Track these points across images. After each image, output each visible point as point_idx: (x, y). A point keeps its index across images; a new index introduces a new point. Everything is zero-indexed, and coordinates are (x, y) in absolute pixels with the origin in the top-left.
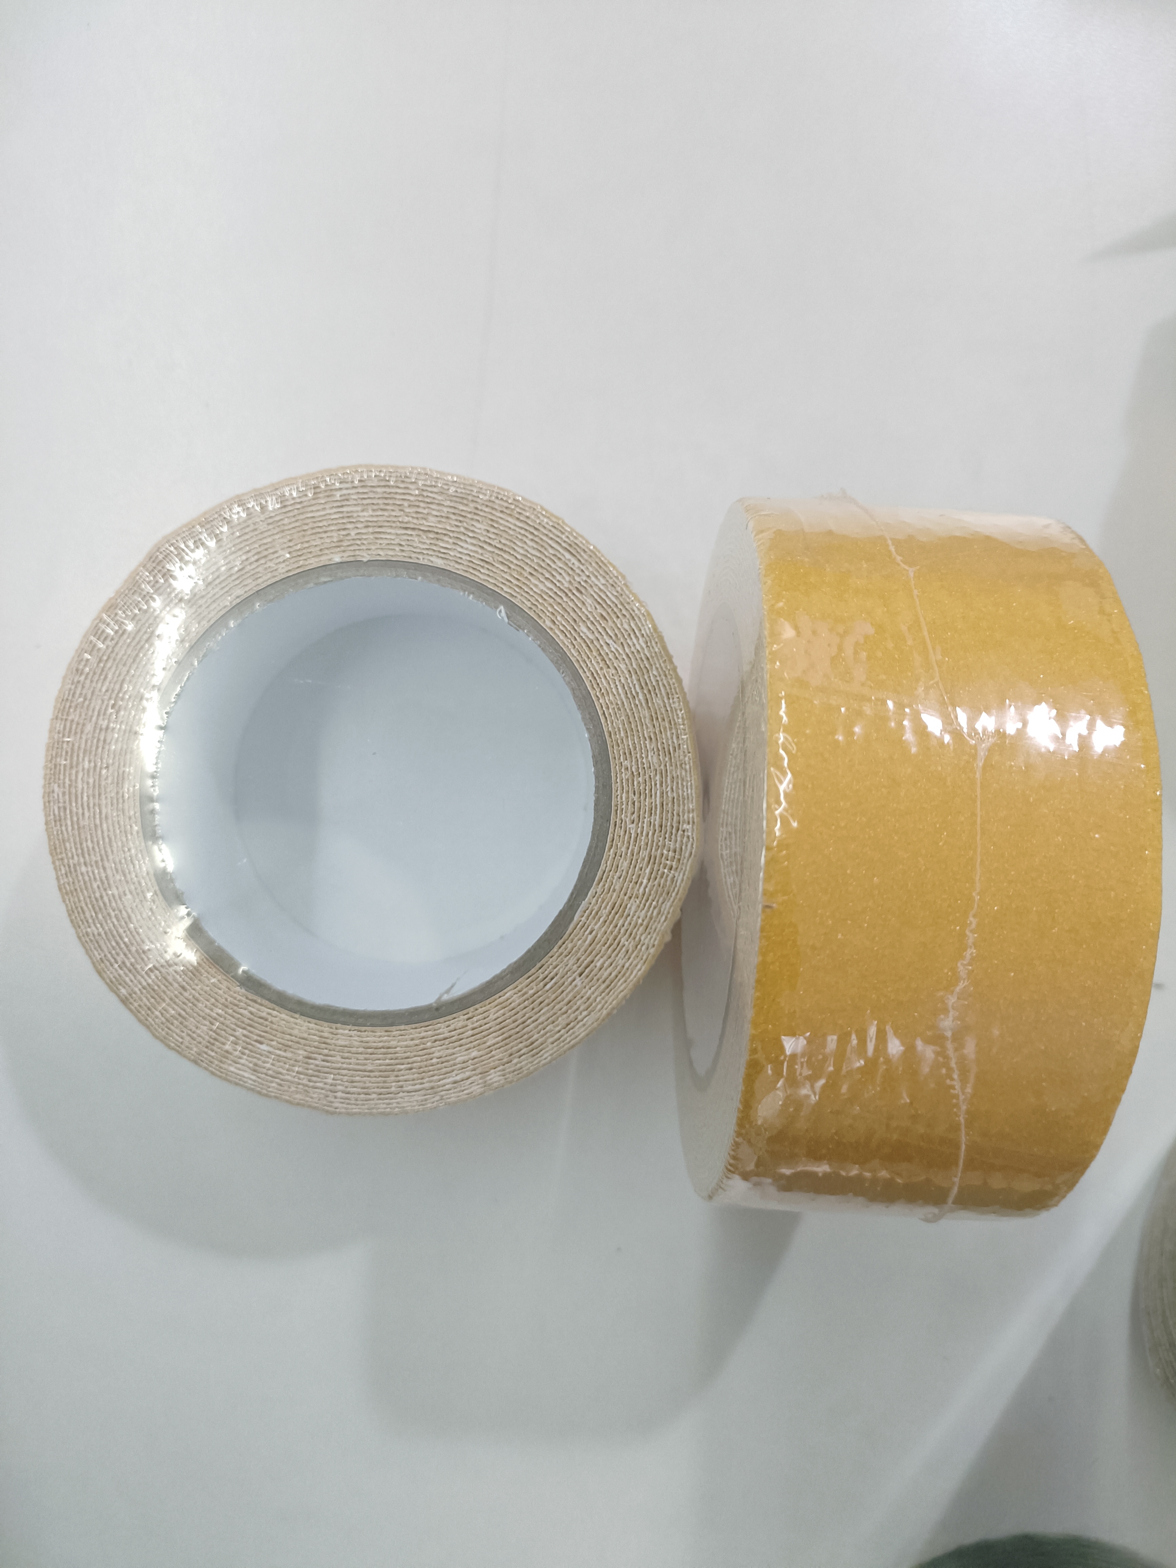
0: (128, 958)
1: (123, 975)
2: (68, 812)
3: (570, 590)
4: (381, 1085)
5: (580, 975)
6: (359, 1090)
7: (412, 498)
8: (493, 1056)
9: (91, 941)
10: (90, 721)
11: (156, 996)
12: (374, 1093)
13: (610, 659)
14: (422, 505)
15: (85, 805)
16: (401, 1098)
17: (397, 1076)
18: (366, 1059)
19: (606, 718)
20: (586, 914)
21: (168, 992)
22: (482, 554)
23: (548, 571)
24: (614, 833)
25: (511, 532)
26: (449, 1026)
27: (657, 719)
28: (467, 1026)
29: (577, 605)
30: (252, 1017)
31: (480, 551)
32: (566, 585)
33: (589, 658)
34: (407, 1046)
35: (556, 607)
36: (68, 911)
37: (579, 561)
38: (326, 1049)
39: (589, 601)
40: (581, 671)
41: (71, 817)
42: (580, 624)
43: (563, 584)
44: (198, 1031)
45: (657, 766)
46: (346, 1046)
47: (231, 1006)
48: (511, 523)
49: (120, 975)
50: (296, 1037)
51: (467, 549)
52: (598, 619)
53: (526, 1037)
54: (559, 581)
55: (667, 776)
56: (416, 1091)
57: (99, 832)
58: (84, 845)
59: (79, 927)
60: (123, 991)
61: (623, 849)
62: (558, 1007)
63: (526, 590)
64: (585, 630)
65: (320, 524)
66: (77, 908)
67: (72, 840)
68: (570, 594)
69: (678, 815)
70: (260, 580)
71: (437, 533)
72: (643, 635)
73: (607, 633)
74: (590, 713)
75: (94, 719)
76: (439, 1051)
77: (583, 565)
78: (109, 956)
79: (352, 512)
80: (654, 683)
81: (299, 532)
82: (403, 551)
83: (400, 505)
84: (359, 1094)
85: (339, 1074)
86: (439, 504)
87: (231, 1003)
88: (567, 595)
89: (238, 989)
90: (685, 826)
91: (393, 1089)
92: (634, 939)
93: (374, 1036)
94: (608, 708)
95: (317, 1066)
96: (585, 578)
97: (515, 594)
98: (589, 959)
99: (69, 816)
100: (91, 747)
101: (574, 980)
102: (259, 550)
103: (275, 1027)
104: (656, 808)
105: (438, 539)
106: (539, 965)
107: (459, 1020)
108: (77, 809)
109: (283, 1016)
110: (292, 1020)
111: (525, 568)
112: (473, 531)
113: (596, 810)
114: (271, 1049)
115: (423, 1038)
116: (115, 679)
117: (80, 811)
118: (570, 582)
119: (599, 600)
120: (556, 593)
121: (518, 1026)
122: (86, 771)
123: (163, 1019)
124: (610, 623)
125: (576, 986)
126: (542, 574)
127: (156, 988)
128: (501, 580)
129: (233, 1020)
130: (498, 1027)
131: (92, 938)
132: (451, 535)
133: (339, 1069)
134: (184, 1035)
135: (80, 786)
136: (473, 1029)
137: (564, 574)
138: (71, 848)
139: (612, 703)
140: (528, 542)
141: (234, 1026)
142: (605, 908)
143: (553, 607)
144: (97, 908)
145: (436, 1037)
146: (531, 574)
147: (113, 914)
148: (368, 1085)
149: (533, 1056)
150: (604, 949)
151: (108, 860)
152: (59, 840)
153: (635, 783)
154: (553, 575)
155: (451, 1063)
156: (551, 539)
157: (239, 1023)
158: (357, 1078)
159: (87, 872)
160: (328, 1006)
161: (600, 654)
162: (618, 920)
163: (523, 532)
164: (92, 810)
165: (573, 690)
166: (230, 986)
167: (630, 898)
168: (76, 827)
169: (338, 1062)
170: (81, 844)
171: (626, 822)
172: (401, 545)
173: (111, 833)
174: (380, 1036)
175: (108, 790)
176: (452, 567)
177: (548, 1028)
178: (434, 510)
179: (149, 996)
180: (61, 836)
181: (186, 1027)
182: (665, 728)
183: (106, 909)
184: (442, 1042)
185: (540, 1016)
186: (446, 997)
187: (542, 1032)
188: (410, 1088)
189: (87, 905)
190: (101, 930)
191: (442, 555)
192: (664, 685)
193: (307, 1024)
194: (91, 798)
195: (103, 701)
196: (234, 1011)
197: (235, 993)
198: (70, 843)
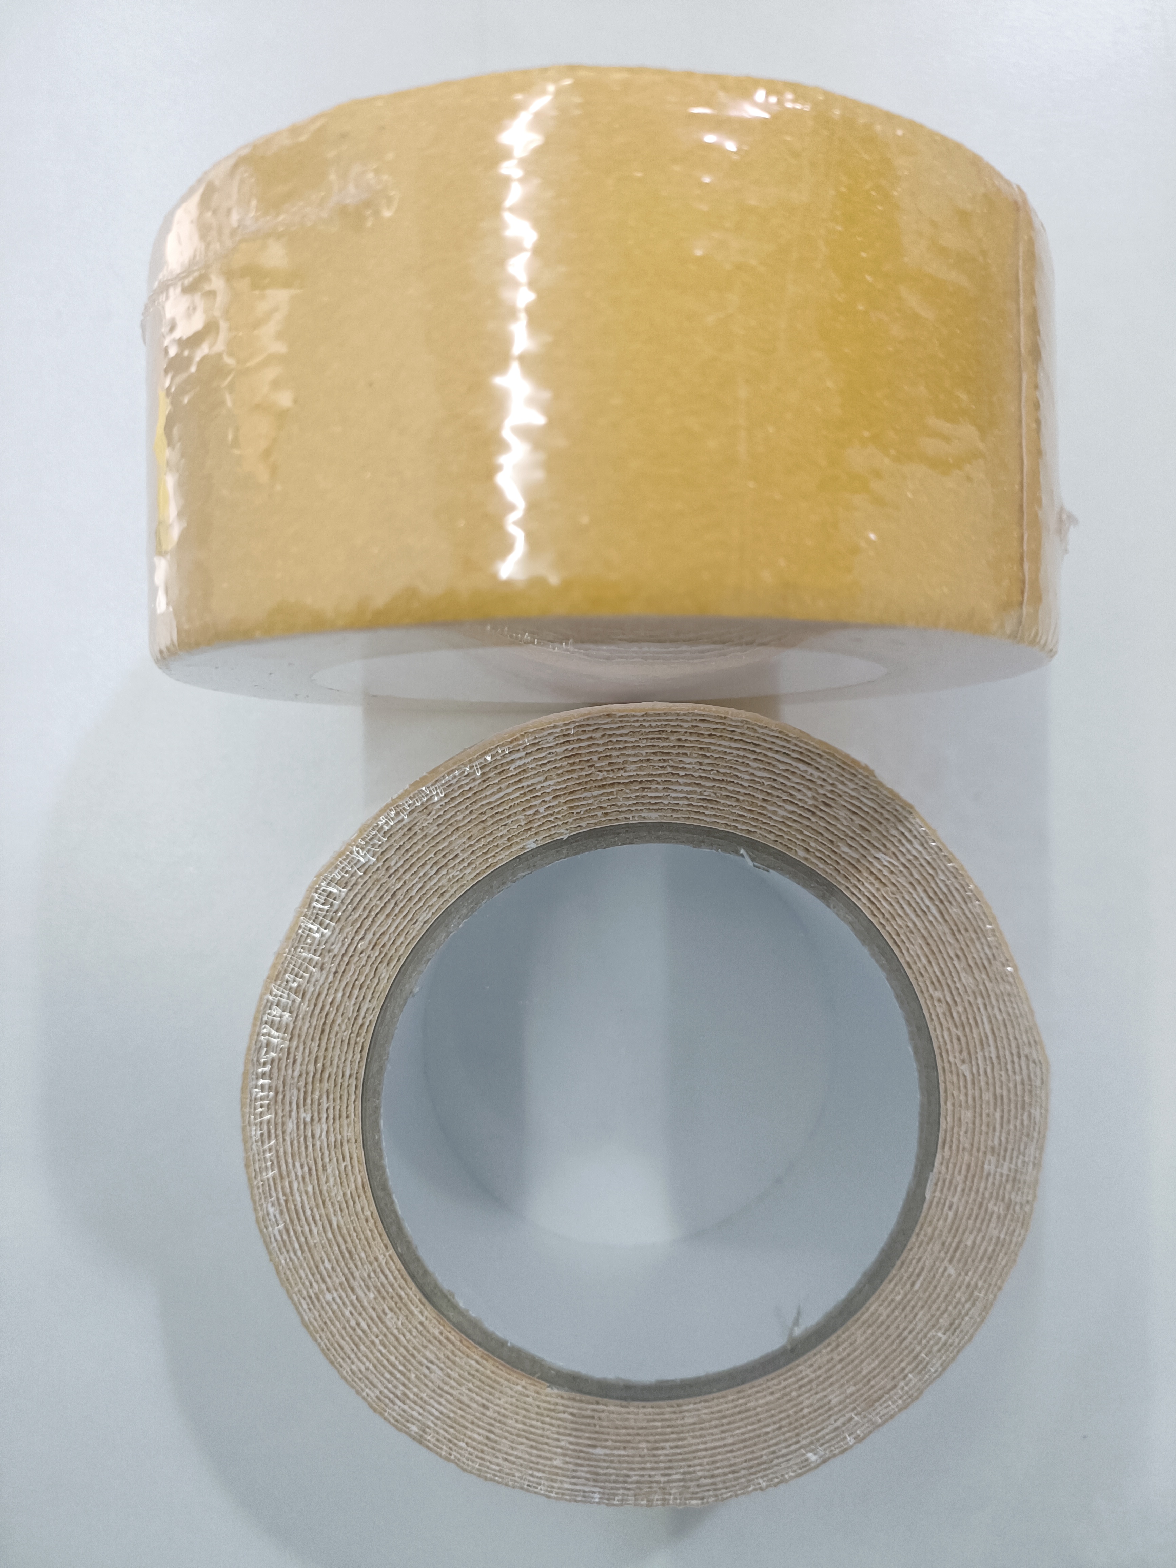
0: (409, 1389)
1: (409, 1410)
2: (292, 1233)
3: (816, 807)
4: (750, 1456)
5: (951, 1261)
6: (726, 1470)
7: (600, 749)
8: (873, 1387)
9: (360, 1379)
10: (290, 1117)
11: (454, 1425)
12: (744, 1469)
13: (885, 876)
14: (614, 753)
15: (310, 1219)
16: (776, 1465)
17: (766, 1441)
18: (723, 1432)
19: (898, 946)
20: (939, 1188)
21: (468, 1416)
22: (701, 793)
23: (784, 792)
24: (947, 1081)
25: (729, 758)
26: (811, 1365)
27: (959, 931)
28: (832, 1359)
29: (829, 823)
30: (575, 1419)
31: (698, 790)
32: (811, 802)
33: (859, 881)
34: (767, 1404)
35: (806, 832)
36: (322, 1350)
37: (817, 768)
38: (673, 1433)
39: (842, 813)
40: (854, 900)
41: (297, 1239)
42: (839, 844)
43: (806, 802)
44: (515, 1453)
45: (973, 987)
46: (695, 1424)
47: (546, 1413)
48: (725, 747)
49: (404, 1411)
50: (633, 1428)
51: (681, 792)
52: (858, 832)
53: (906, 1352)
54: (800, 800)
55: (989, 996)
56: (792, 1452)
57: (336, 1248)
58: (322, 1267)
59: (341, 1366)
60: (414, 1428)
61: (962, 1098)
62: (935, 1306)
63: (764, 821)
64: (845, 849)
65: (501, 810)
66: (332, 1345)
67: (305, 1265)
68: (818, 813)
69: (1016, 1038)
70: (447, 896)
71: (641, 782)
72: (915, 837)
73: (874, 846)
74: (878, 947)
75: (294, 1114)
76: (808, 1398)
77: (822, 772)
78: (386, 1391)
79: (533, 784)
80: (945, 890)
81: (477, 825)
82: (606, 814)
83: (588, 761)
84: (725, 1474)
85: (695, 1458)
86: (634, 747)
87: (545, 1409)
88: (813, 813)
89: (549, 1390)
90: (1027, 1050)
91: (764, 1458)
92: (1003, 1200)
93: (726, 1403)
94: (898, 935)
95: (667, 1455)
96: (830, 788)
97: (753, 830)
98: (957, 1240)
99: (294, 1238)
100: (299, 1148)
101: (946, 1269)
102: (436, 859)
103: (605, 1423)
104: (987, 1037)
105: (644, 789)
106: (898, 1263)
107: (821, 1356)
108: (301, 1227)
109: (612, 1408)
110: (623, 1410)
111: (757, 795)
112: (683, 769)
113: (918, 1060)
114: (608, 1451)
115: (785, 1388)
116: (306, 1059)
117: (307, 1229)
118: (814, 798)
119: (854, 810)
120: (800, 815)
121: (893, 1342)
122: (300, 1179)
123: (469, 1449)
124: (875, 834)
125: (950, 1276)
126: (778, 797)
127: (452, 1415)
128: (732, 817)
129: (553, 1429)
130: (870, 1351)
131: (360, 1376)
132: (659, 780)
133: (695, 1452)
134: (500, 1461)
135: (298, 1199)
136: (841, 1361)
137: (804, 790)
138: (307, 1275)
139: (901, 927)
140: (751, 763)
141: (556, 1436)
142: (960, 1172)
143: (801, 832)
144: (357, 1339)
145: (800, 1383)
146: (764, 800)
147: (377, 1341)
148: (733, 1461)
149: (920, 1372)
150: (971, 1222)
151: (354, 1278)
152: (289, 1269)
153: (955, 1015)
154: (791, 795)
155: (826, 1408)
156: (777, 752)
157: (561, 1430)
158: (720, 1457)
159: (334, 1299)
160: (662, 1382)
161: (872, 873)
162: (979, 1183)
163: (742, 753)
164: (320, 1224)
165: (851, 924)
166: (538, 1389)
167: (985, 1153)
168: (306, 1248)
169: (691, 1445)
170: (317, 1267)
171: (956, 1064)
172: (601, 808)
173: (350, 1245)
174: (733, 1401)
175: (333, 1194)
176: (669, 818)
177: (929, 1335)
178: (629, 755)
179: (445, 1427)
180: (290, 1264)
181: (499, 1451)
182: (972, 939)
183: (367, 1336)
184: (809, 1387)
185: (916, 1325)
186: (797, 1332)
187: (924, 1342)
188: (784, 1451)
189: (343, 1338)
190: (367, 1364)
191: (655, 807)
192: (957, 889)
193: (641, 1410)
194: (315, 1210)
195: (299, 1090)
196: (552, 1418)
197: (546, 1396)
198: (304, 1270)
